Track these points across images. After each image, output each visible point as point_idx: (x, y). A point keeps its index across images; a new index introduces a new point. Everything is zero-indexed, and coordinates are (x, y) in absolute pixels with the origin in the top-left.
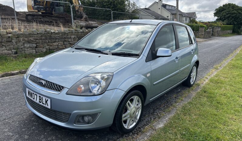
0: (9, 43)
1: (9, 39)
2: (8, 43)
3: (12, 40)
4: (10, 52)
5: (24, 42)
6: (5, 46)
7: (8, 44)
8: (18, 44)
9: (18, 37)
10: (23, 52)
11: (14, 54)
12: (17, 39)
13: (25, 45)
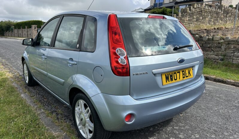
0: (218, 49)
1: (219, 45)
2: (216, 48)
3: (221, 46)
4: (217, 57)
5: (235, 50)
6: (214, 51)
7: (216, 50)
8: (227, 51)
9: (228, 44)
10: (230, 60)
11: (220, 60)
12: (227, 45)
13: (235, 53)
